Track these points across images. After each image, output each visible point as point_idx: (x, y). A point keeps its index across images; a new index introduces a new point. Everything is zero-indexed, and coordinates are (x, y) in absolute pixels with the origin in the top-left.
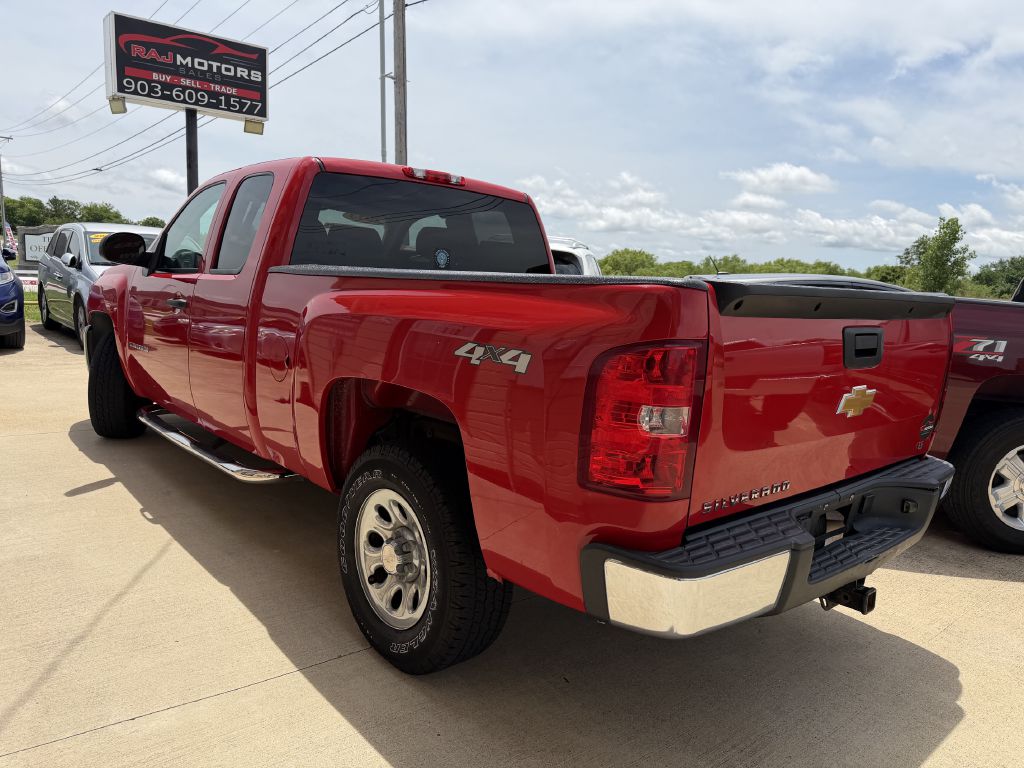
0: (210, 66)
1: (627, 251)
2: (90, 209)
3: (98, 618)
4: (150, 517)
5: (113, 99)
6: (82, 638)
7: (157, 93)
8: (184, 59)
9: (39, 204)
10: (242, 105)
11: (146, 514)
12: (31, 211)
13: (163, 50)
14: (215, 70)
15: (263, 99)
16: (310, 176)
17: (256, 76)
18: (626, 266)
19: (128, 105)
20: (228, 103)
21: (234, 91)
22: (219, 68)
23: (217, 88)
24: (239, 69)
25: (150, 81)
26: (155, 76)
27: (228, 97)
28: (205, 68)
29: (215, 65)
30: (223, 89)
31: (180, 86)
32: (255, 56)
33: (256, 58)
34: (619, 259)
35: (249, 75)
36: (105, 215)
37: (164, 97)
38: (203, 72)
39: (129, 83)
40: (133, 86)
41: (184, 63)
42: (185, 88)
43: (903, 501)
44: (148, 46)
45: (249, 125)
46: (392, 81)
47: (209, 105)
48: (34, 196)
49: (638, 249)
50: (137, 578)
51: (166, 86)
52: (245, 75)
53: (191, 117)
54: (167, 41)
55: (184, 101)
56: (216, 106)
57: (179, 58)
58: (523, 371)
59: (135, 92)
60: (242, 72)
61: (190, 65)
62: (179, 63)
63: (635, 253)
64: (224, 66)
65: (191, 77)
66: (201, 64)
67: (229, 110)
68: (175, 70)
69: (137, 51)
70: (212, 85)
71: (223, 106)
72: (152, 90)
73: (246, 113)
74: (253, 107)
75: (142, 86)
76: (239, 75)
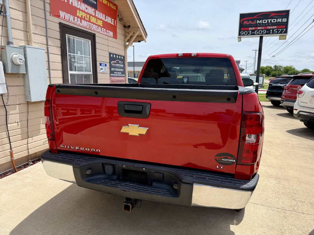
0: (268, 21)
5: (238, 38)
7: (250, 33)
8: (259, 21)
10: (278, 31)
13: (253, 20)
14: (269, 22)
15: (287, 28)
20: (273, 32)
21: (275, 27)
22: (271, 21)
23: (270, 27)
25: (248, 31)
26: (250, 29)
27: (273, 29)
29: (269, 20)
30: (272, 27)
32: (285, 14)
37: (252, 34)
38: (265, 24)
39: (242, 33)
40: (243, 33)
41: (259, 22)
42: (259, 30)
44: (248, 20)
45: (281, 37)
47: (266, 34)
51: (253, 31)
52: (280, 21)
53: (261, 38)
54: (255, 17)
55: (258, 34)
56: (269, 33)
57: (258, 21)
59: (244, 35)
60: (279, 20)
61: (261, 23)
62: (257, 23)
65: (261, 26)
66: (265, 21)
67: (273, 34)
68: (257, 25)
69: (246, 23)
70: (268, 27)
71: (271, 33)
72: (248, 33)
73: (280, 33)
74: (282, 31)
75: (246, 33)
76: (278, 22)
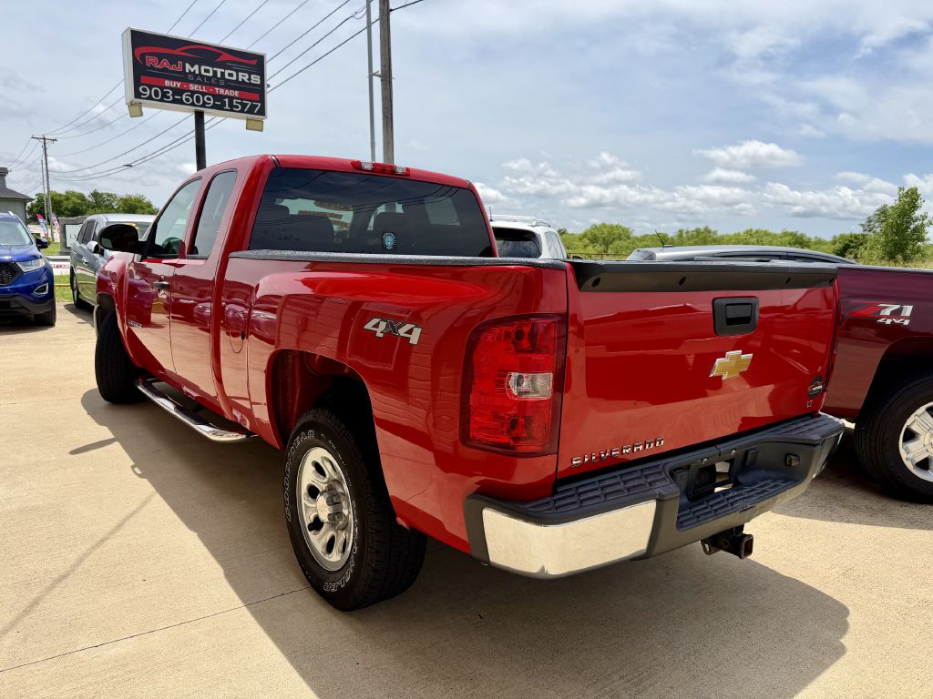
0: (215, 72)
1: (604, 225)
2: (126, 200)
3: (81, 560)
4: (139, 472)
5: (131, 105)
6: (64, 577)
7: (169, 97)
8: (192, 67)
9: (81, 197)
10: (244, 106)
11: (136, 469)
12: (75, 203)
13: (173, 60)
14: (219, 76)
15: (262, 101)
16: (266, 171)
17: (255, 79)
18: (604, 239)
19: (144, 109)
20: (231, 105)
21: (236, 93)
22: (223, 74)
23: (222, 91)
24: (240, 74)
25: (162, 88)
26: (167, 83)
27: (231, 99)
28: (211, 74)
29: (219, 71)
30: (227, 92)
31: (190, 91)
32: (254, 62)
33: (255, 63)
34: (597, 233)
35: (249, 79)
36: (138, 205)
37: (175, 101)
38: (208, 78)
39: (144, 90)
40: (148, 93)
41: (192, 70)
42: (193, 93)
43: (787, 455)
44: (160, 57)
45: (252, 123)
46: (379, 79)
47: (215, 107)
48: (78, 190)
49: (615, 223)
50: (119, 526)
51: (177, 91)
52: (246, 79)
53: (199, 117)
54: (178, 52)
55: (193, 104)
56: (221, 108)
57: (188, 66)
58: (416, 343)
59: (150, 98)
60: (243, 77)
61: (197, 72)
62: (187, 71)
63: (612, 227)
64: (227, 72)
65: (199, 83)
66: (207, 71)
67: (232, 110)
68: (184, 77)
69: (151, 61)
70: (217, 89)
71: (227, 107)
72: (165, 95)
73: (247, 112)
74: (253, 107)
75: (156, 92)
76: (240, 80)
